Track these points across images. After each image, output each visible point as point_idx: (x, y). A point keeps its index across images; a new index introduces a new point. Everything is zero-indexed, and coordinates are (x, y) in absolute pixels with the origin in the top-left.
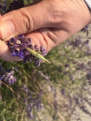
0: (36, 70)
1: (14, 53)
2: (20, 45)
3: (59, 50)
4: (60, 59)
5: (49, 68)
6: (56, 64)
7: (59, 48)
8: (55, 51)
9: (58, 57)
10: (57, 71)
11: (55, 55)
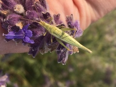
0: (52, 81)
1: (11, 34)
2: (22, 14)
3: (106, 33)
4: (109, 56)
5: (84, 77)
6: (100, 66)
7: (107, 29)
8: (96, 37)
9: (104, 49)
10: (101, 82)
11: (96, 46)
